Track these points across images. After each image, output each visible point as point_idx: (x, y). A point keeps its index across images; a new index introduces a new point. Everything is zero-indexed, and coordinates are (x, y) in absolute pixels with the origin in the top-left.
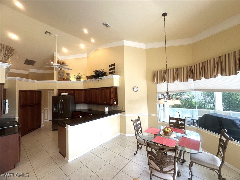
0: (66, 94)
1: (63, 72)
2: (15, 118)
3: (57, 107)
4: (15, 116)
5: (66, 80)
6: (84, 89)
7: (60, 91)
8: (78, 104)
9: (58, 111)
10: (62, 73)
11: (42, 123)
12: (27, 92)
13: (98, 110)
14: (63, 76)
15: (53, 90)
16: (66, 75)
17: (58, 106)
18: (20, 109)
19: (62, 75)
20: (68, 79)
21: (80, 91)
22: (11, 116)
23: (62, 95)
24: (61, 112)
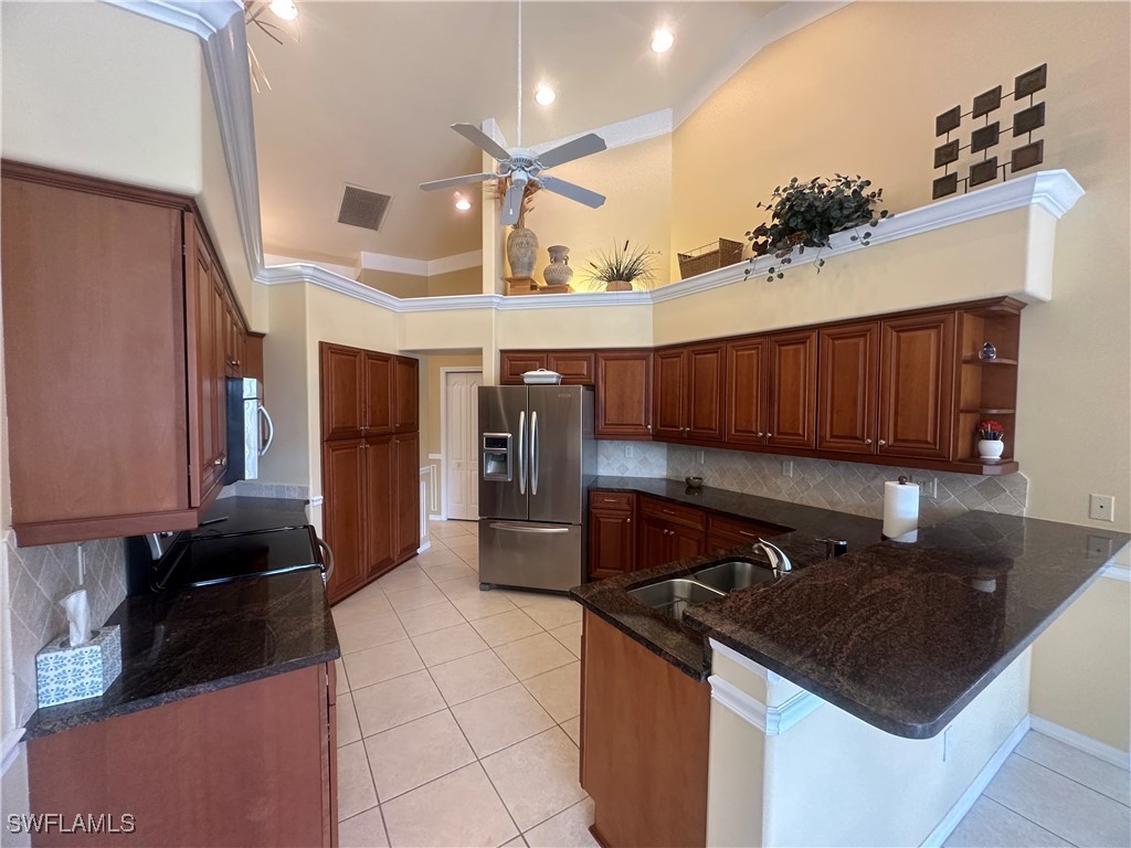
0: (546, 376)
1: (531, 241)
2: (308, 502)
3: (505, 455)
4: (306, 490)
5: (544, 290)
6: (657, 350)
7: (516, 362)
8: (606, 442)
9: (510, 480)
10: (523, 251)
11: (423, 533)
12: (358, 358)
13: (764, 492)
14: (530, 266)
15: (479, 352)
16: (544, 261)
17: (509, 444)
18: (328, 452)
19: (526, 260)
20: (556, 285)
21: (631, 362)
22: (288, 488)
23: (526, 380)
24: (530, 483)
